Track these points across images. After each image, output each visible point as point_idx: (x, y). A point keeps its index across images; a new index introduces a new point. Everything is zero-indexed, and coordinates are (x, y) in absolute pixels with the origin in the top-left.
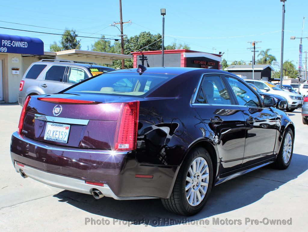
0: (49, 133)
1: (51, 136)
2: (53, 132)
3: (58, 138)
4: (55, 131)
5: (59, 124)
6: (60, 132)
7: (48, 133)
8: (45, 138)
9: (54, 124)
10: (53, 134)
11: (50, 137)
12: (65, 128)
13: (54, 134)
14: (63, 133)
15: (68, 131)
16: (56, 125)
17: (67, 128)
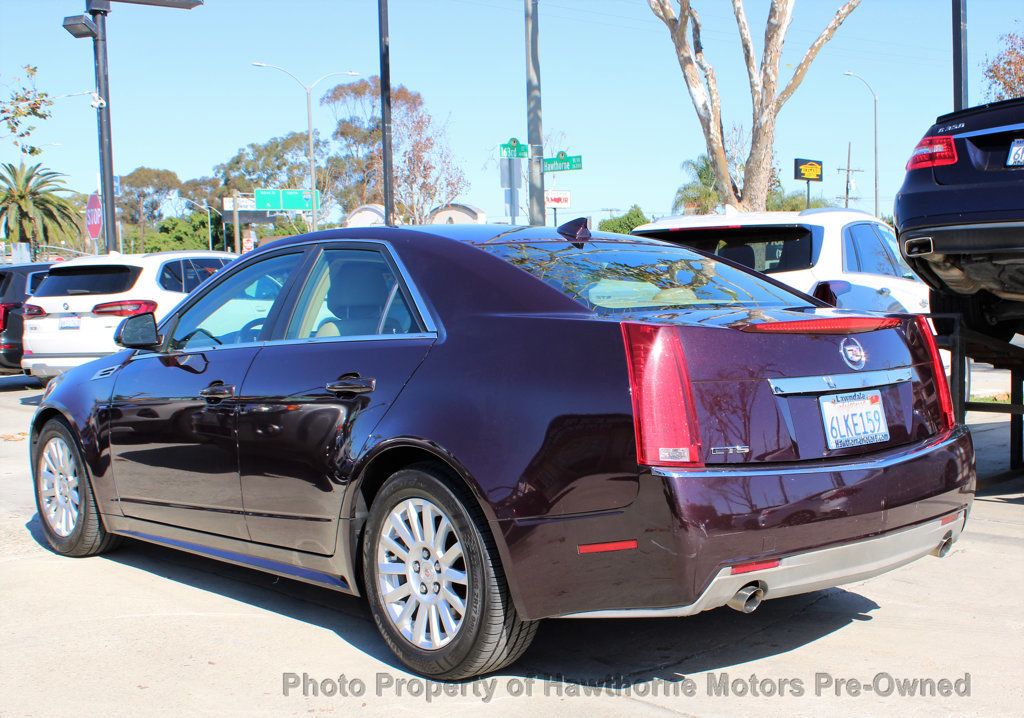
0: (835, 425)
1: (844, 431)
2: (846, 421)
3: (865, 433)
4: (850, 417)
5: (852, 394)
6: (861, 415)
7: (832, 428)
8: (832, 445)
9: (840, 395)
10: (847, 426)
11: (841, 436)
12: (868, 402)
13: (850, 423)
14: (871, 416)
15: (879, 407)
16: (846, 399)
17: (874, 400)
